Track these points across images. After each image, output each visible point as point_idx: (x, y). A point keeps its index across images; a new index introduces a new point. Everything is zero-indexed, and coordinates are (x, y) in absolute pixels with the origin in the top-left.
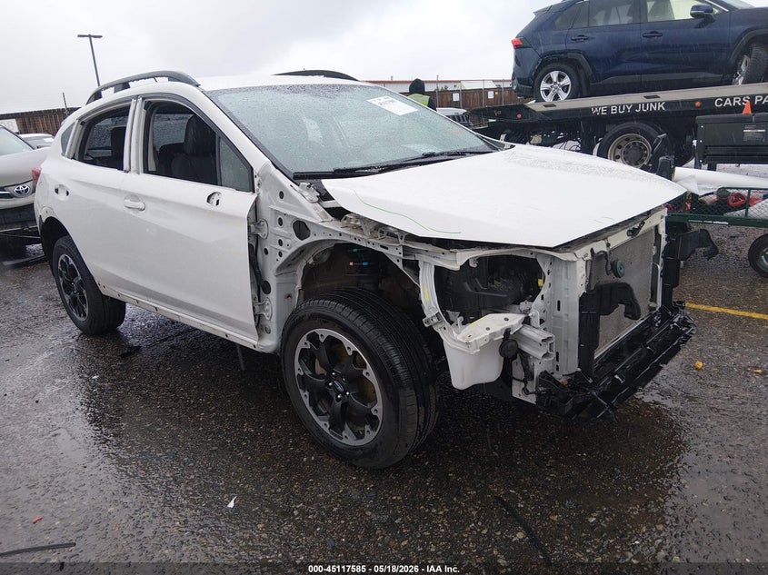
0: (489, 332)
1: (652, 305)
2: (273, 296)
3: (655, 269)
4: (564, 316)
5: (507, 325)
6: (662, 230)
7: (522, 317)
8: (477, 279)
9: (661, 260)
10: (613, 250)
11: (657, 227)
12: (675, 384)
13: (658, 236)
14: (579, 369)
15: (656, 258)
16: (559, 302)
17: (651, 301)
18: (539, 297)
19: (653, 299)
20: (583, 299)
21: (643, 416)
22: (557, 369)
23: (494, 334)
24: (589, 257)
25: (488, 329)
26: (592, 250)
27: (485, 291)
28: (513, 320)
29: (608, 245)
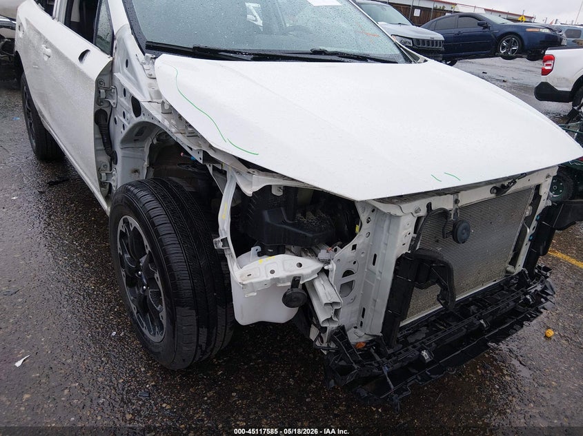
0: (271, 276)
1: (510, 268)
2: (119, 167)
3: (522, 234)
4: (377, 273)
5: (297, 272)
6: (545, 191)
7: (319, 266)
8: (282, 209)
9: (534, 223)
10: (462, 208)
11: (538, 187)
12: (515, 349)
13: (537, 197)
14: (381, 334)
15: (528, 220)
16: (375, 256)
17: (510, 263)
18: (349, 246)
19: (513, 262)
20: (401, 261)
21: (464, 379)
22: (361, 325)
23: (277, 280)
24: (423, 213)
25: (272, 272)
26: (429, 206)
27: (288, 224)
28: (307, 267)
29: (456, 201)
